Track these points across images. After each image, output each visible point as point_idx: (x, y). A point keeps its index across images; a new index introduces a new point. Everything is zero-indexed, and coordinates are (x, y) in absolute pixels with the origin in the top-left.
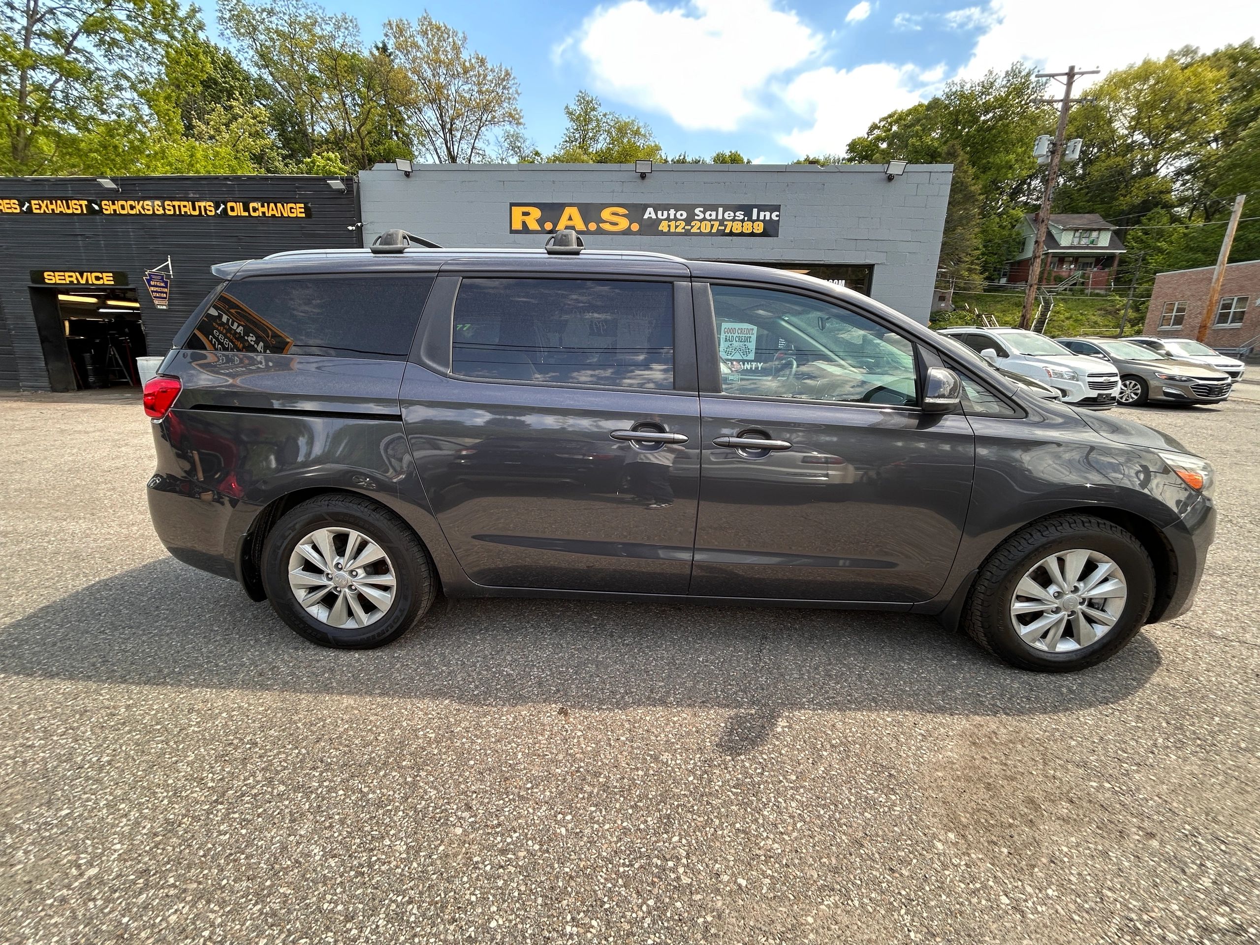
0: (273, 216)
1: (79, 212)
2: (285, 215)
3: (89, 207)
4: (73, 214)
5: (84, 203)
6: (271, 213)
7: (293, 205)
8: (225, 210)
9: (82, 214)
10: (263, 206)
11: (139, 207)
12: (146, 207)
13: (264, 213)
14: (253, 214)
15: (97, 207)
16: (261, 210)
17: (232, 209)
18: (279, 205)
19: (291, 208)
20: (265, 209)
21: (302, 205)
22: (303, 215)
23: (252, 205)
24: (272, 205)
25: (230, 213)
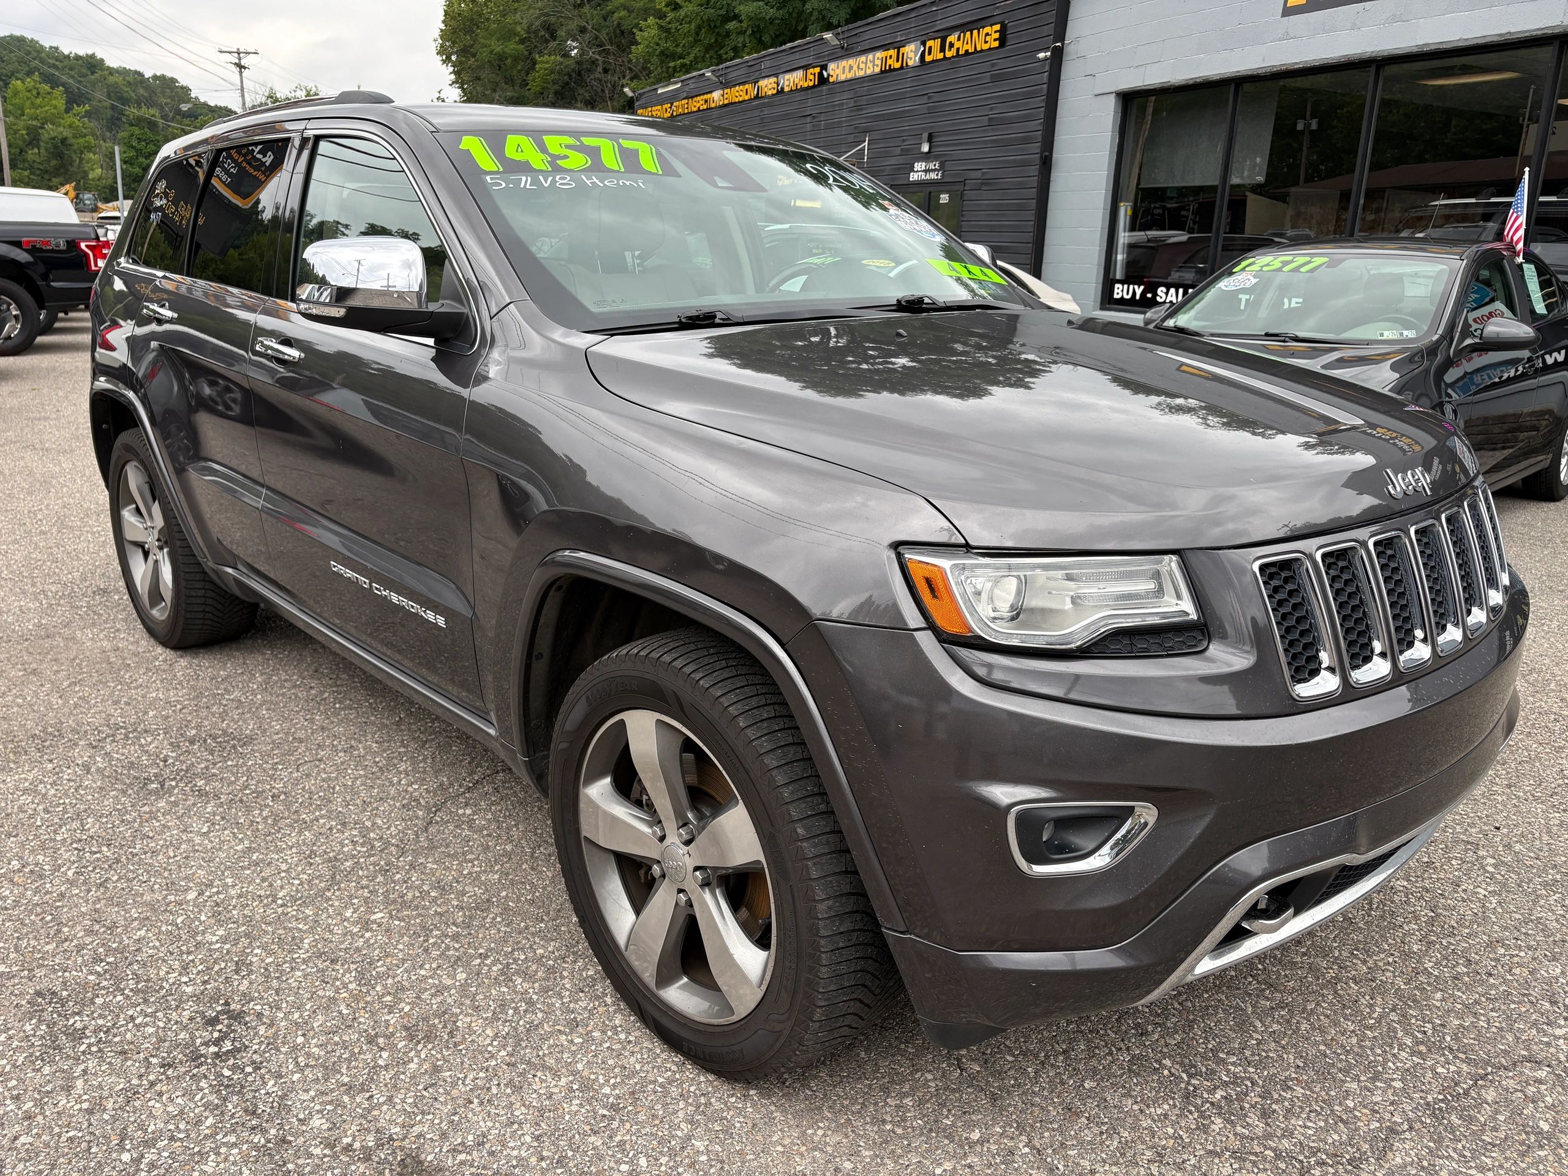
0: (967, 51)
1: (811, 84)
2: (979, 49)
3: (821, 74)
4: (809, 88)
5: (817, 70)
6: (966, 47)
7: (988, 29)
8: (924, 52)
9: (814, 86)
10: (959, 39)
11: (855, 68)
12: (862, 66)
13: (958, 49)
14: (949, 54)
15: (825, 74)
16: (957, 45)
17: (930, 48)
18: (975, 33)
19: (987, 34)
20: (961, 43)
21: (997, 27)
22: (996, 44)
23: (952, 38)
24: (968, 34)
25: (928, 58)
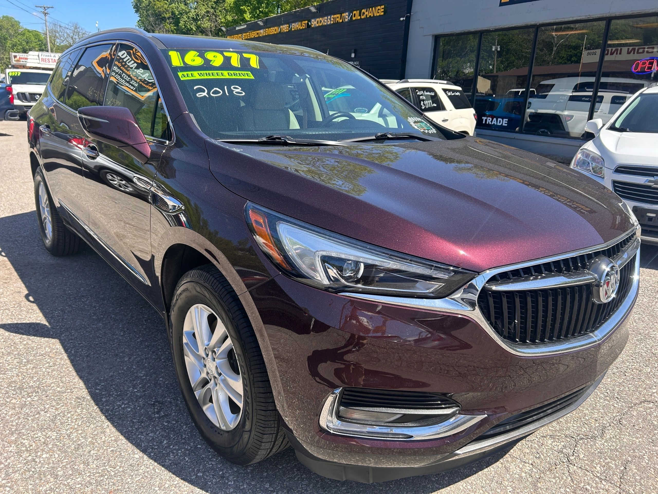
0: (370, 16)
2: (375, 15)
3: (308, 24)
4: (302, 29)
5: (306, 22)
6: (370, 14)
7: (379, 7)
8: (352, 16)
9: (305, 29)
10: (367, 11)
13: (366, 15)
14: (363, 17)
15: (310, 23)
17: (355, 14)
18: (374, 8)
19: (379, 9)
20: (366, 13)
21: (383, 7)
22: (383, 13)
23: (363, 11)
24: (371, 9)
25: (354, 18)
